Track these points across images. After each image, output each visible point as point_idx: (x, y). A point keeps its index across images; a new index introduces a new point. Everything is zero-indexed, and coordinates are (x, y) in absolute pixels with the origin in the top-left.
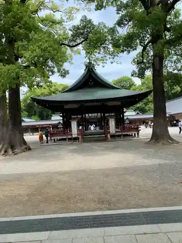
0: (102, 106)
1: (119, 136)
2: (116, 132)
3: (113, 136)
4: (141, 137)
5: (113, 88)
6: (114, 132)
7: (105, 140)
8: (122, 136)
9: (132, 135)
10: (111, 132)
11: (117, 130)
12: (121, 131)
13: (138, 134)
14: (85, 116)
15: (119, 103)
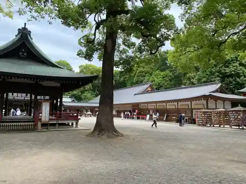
0: (35, 85)
1: (54, 125)
2: (50, 119)
3: (44, 125)
4: (79, 127)
5: (53, 65)
6: (47, 119)
7: (34, 129)
8: (57, 125)
9: (68, 125)
10: (43, 119)
11: (51, 117)
12: (57, 120)
13: (77, 123)
14: (7, 95)
15: (58, 85)
